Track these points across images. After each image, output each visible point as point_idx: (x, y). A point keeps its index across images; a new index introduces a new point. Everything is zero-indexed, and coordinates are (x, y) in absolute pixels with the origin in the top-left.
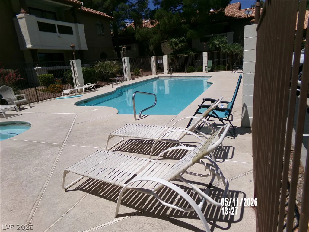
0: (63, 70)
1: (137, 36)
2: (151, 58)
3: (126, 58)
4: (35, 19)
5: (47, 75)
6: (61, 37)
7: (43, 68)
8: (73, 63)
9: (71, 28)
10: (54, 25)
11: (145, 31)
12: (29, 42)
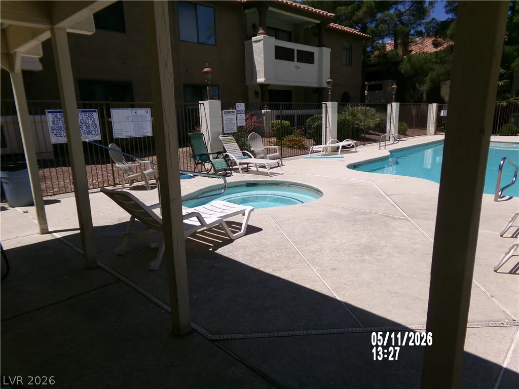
0: (293, 116)
1: (404, 67)
2: (430, 105)
3: (394, 104)
4: (274, 42)
5: (275, 121)
6: (299, 68)
7: (272, 111)
8: (326, 107)
9: (312, 54)
10: (293, 50)
11: (421, 58)
12: (263, 74)
